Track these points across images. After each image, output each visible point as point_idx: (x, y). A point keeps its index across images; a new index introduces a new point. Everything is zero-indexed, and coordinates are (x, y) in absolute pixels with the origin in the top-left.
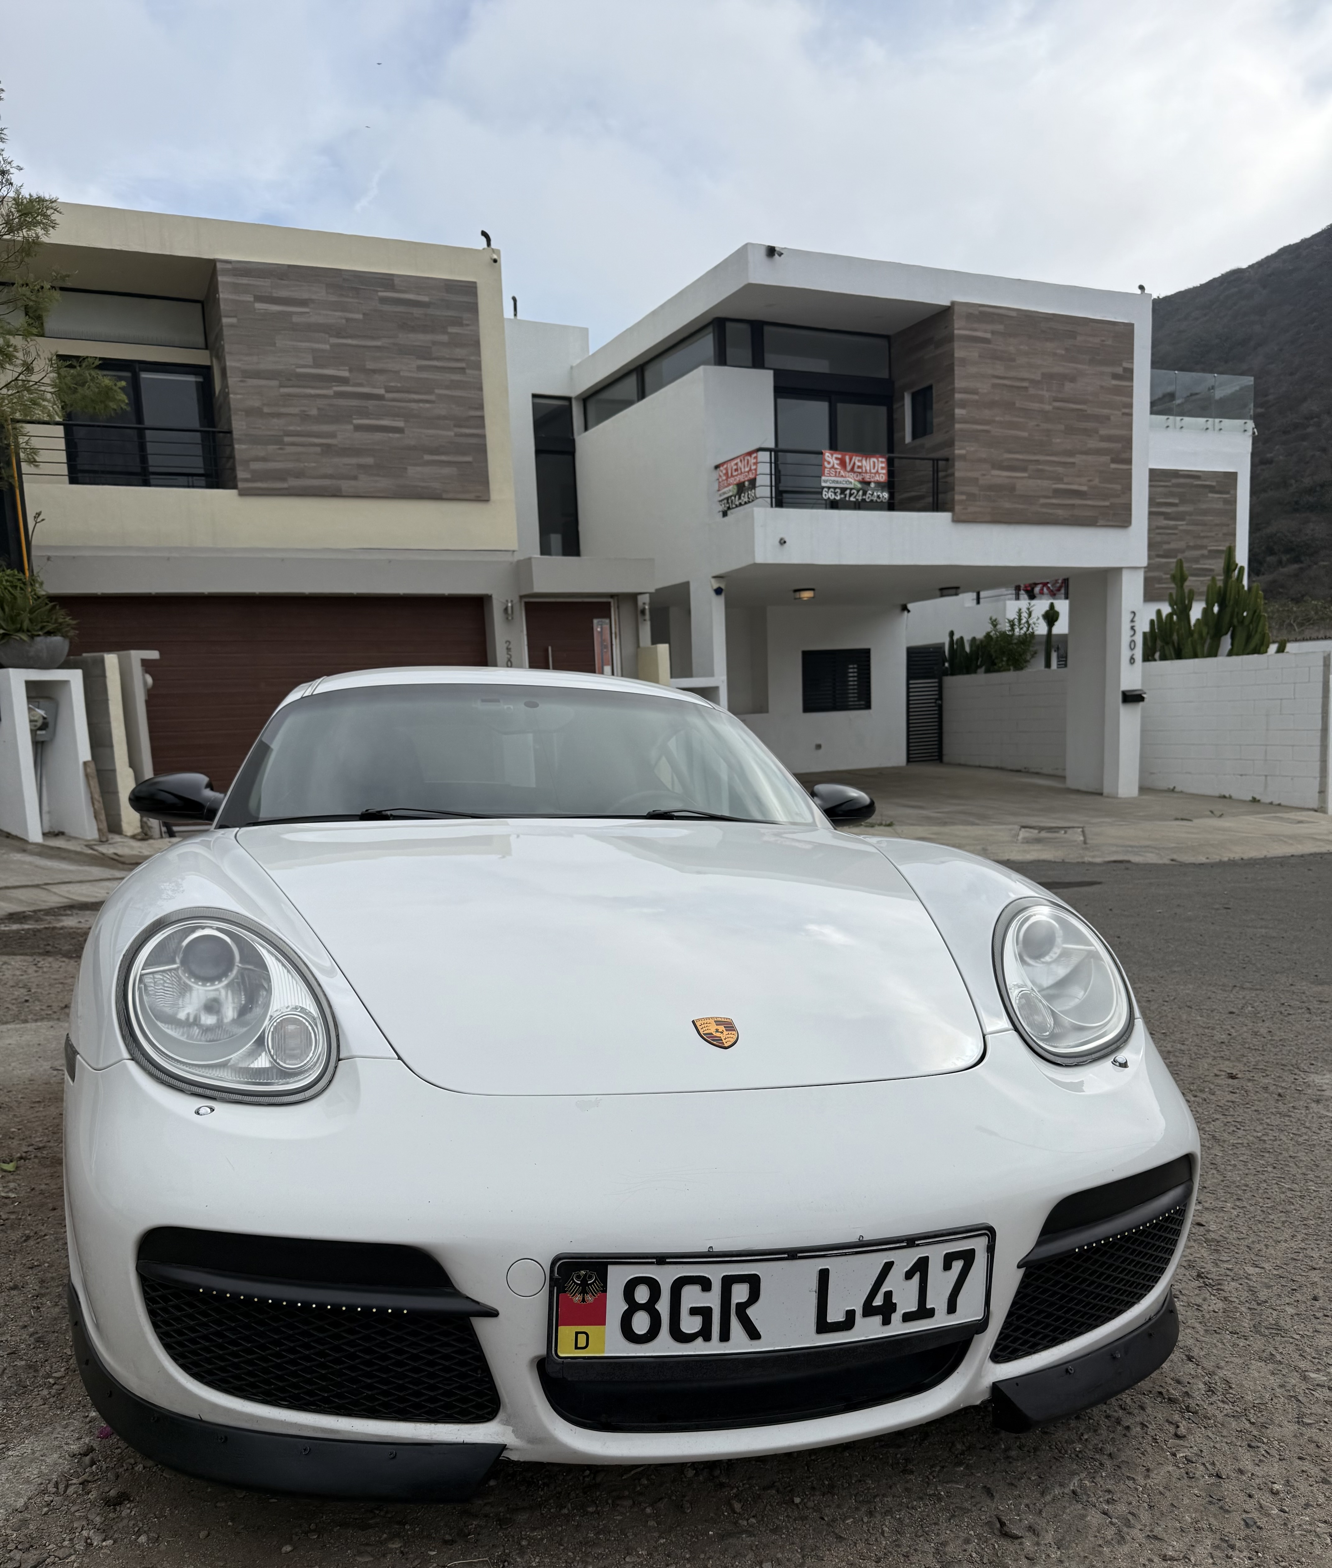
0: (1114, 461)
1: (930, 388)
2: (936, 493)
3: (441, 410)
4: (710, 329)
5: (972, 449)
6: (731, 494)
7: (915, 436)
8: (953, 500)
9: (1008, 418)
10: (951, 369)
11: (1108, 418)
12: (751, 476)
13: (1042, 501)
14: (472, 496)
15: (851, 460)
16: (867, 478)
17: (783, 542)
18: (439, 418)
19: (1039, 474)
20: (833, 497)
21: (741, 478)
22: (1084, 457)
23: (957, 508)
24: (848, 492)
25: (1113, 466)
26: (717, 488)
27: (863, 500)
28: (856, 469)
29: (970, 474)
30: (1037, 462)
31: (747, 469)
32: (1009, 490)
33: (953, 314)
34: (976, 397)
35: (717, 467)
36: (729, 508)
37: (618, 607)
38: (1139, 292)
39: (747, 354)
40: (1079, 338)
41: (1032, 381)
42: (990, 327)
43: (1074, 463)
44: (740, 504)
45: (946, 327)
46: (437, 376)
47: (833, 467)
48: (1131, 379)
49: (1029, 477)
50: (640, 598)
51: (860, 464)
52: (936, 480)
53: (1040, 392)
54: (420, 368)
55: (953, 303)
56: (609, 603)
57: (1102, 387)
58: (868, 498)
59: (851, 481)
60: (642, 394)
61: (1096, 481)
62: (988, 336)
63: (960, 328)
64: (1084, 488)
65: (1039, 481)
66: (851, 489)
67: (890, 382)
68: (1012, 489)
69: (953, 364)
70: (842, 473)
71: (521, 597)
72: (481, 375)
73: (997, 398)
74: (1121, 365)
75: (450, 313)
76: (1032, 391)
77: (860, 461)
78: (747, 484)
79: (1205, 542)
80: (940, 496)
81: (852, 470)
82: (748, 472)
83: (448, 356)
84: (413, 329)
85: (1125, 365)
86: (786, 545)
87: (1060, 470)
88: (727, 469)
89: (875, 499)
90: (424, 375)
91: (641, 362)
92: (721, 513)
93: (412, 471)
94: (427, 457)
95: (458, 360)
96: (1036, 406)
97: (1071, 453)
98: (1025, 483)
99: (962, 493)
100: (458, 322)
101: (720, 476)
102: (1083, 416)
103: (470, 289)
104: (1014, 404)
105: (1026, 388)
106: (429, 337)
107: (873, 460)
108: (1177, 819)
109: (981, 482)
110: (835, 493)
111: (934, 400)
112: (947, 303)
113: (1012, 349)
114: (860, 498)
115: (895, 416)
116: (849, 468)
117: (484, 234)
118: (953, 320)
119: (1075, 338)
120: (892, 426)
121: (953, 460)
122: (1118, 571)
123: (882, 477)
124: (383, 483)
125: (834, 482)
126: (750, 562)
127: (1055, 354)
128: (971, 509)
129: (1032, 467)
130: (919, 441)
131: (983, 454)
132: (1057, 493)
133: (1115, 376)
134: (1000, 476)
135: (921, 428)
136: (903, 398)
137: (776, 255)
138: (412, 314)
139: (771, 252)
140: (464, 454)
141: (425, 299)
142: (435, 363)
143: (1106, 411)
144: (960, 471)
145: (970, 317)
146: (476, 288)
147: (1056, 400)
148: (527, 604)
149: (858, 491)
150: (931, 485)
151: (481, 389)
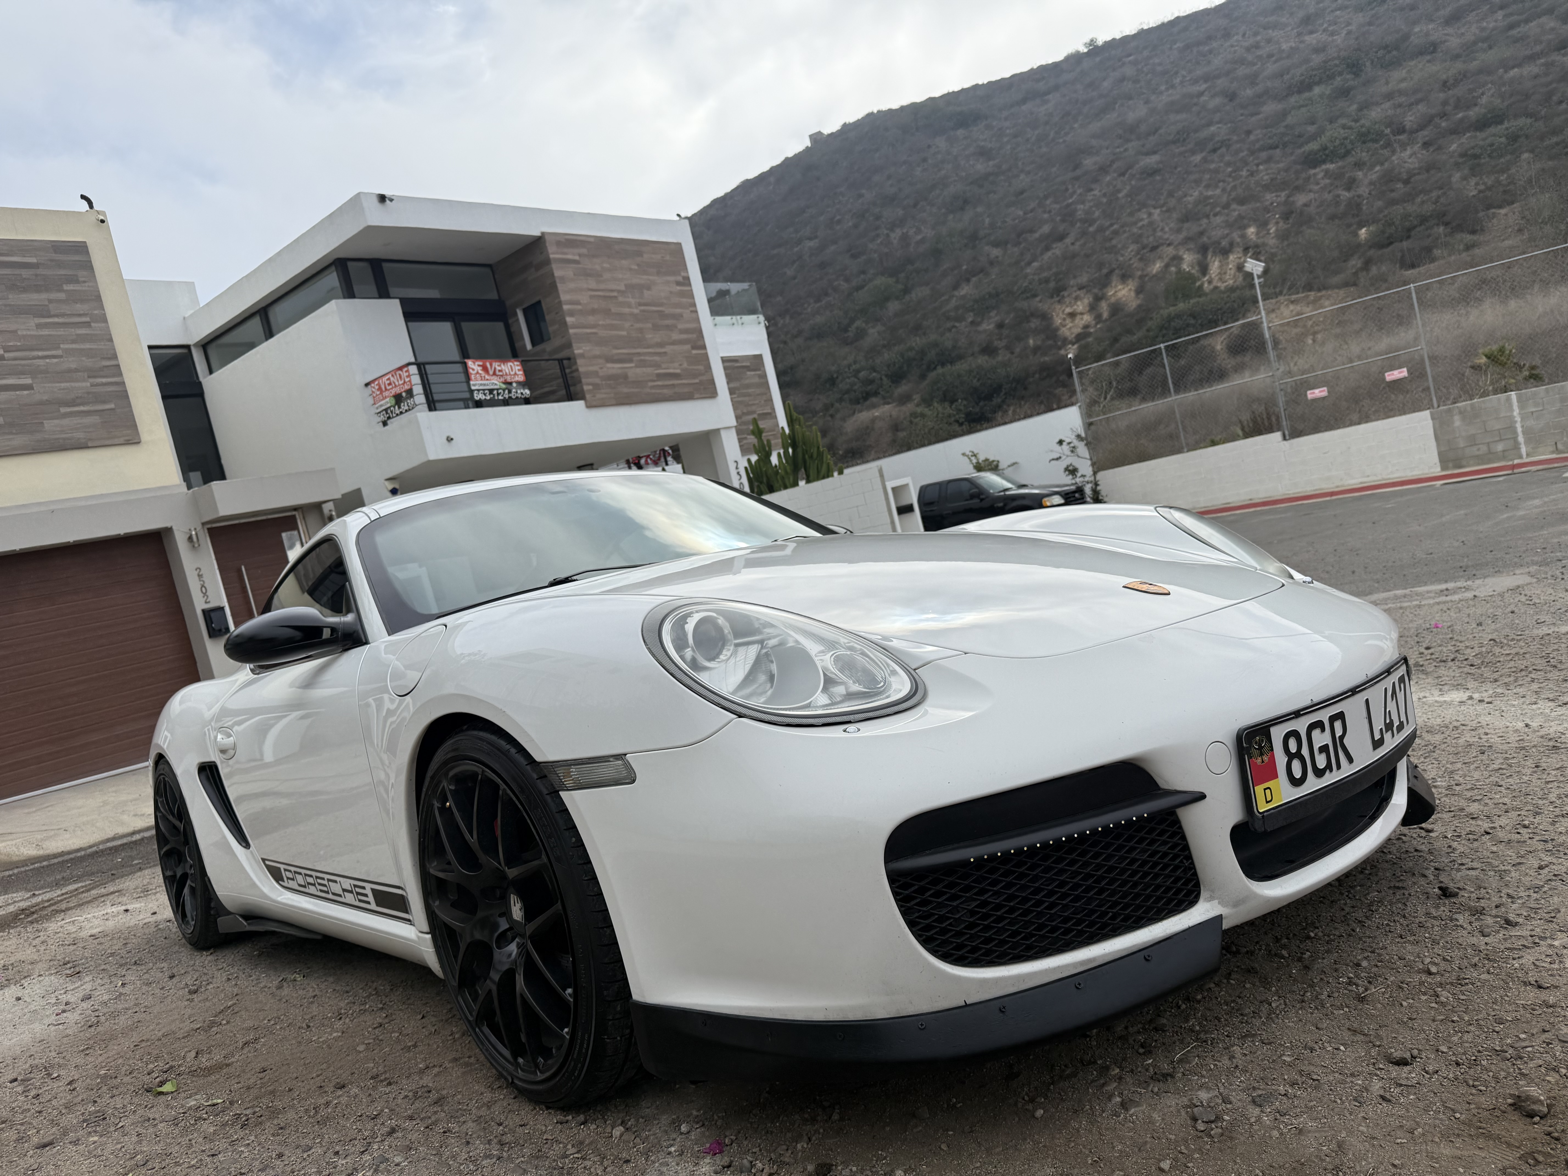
0: (694, 348)
1: (539, 302)
2: (567, 386)
3: (71, 363)
4: (333, 268)
5: (588, 348)
6: (389, 405)
7: (534, 344)
8: (583, 390)
9: (608, 322)
10: (553, 287)
11: (681, 316)
12: (407, 387)
13: (650, 384)
14: (122, 440)
15: (491, 365)
16: (509, 379)
17: (450, 440)
18: (70, 371)
19: (642, 364)
20: (484, 397)
21: (397, 390)
22: (672, 347)
23: (588, 396)
24: (495, 392)
25: (694, 352)
26: (372, 402)
27: (510, 398)
28: (497, 373)
29: (591, 368)
30: (639, 354)
31: (401, 382)
32: (623, 378)
33: (545, 242)
34: (579, 307)
35: (367, 385)
36: (389, 418)
37: (304, 518)
38: (678, 218)
39: (373, 288)
40: (646, 256)
41: (619, 291)
42: (576, 251)
43: (665, 353)
44: (401, 413)
45: (542, 253)
46: (61, 332)
47: (478, 373)
48: (690, 285)
49: (636, 367)
50: (324, 506)
51: (499, 368)
52: (564, 375)
53: (627, 300)
54: (39, 326)
55: (543, 233)
56: (294, 516)
57: (671, 292)
58: (513, 395)
59: (496, 383)
60: (269, 333)
61: (685, 365)
62: (577, 258)
63: (553, 253)
64: (678, 371)
65: (644, 369)
66: (497, 389)
67: (500, 302)
68: (626, 377)
69: (555, 282)
70: (487, 377)
71: (203, 524)
72: (108, 327)
73: (596, 306)
74: (680, 275)
75: (62, 272)
76: (621, 299)
77: (499, 366)
78: (404, 394)
79: (754, 408)
80: (572, 388)
81: (494, 374)
82: (403, 384)
83: (69, 313)
84: (25, 290)
85: (683, 274)
86: (453, 442)
87: (657, 358)
88: (379, 384)
89: (520, 396)
90: (45, 332)
91: (263, 305)
92: (381, 424)
93: (49, 425)
94: (63, 410)
95: (80, 315)
96: (626, 310)
97: (661, 345)
98: (634, 371)
99: (588, 384)
100: (73, 280)
101: (373, 392)
102: (662, 315)
103: (81, 248)
104: (610, 310)
105: (615, 297)
106: (44, 296)
107: (510, 364)
109: (601, 374)
110: (485, 394)
111: (545, 313)
112: (537, 233)
113: (597, 267)
114: (507, 396)
115: (512, 329)
116: (491, 372)
117: (83, 197)
118: (546, 247)
119: (642, 256)
120: (512, 338)
121: (575, 359)
122: (717, 432)
123: (521, 377)
124: (19, 440)
125: (481, 385)
126: (423, 460)
127: (631, 269)
128: (598, 396)
129: (635, 358)
130: (539, 348)
131: (597, 351)
132: (660, 376)
133: (678, 283)
134: (614, 368)
135: (538, 337)
136: (516, 314)
137: (388, 202)
138: (21, 275)
139: (382, 198)
140: (104, 402)
141: (33, 260)
142: (56, 320)
143: (678, 311)
144: (583, 366)
145: (559, 244)
146: (87, 247)
147: (640, 304)
148: (208, 529)
149: (504, 390)
150: (561, 380)
151: (111, 340)
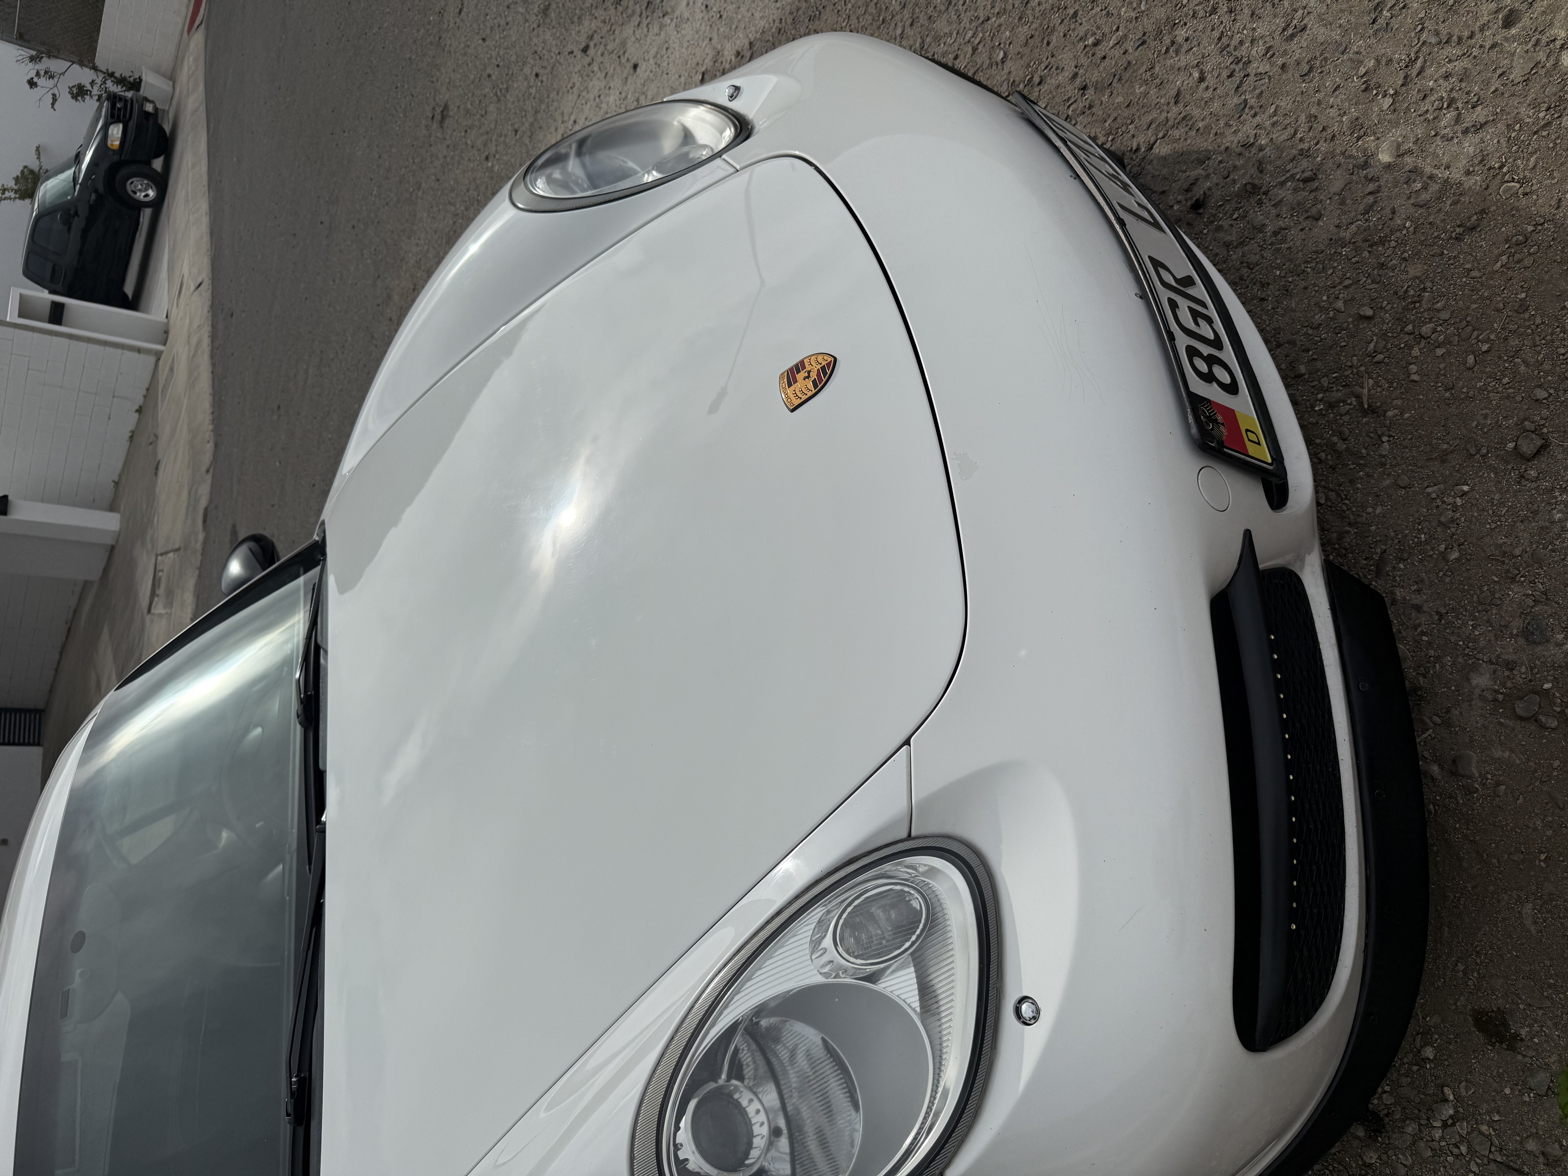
108: (156, 474)
